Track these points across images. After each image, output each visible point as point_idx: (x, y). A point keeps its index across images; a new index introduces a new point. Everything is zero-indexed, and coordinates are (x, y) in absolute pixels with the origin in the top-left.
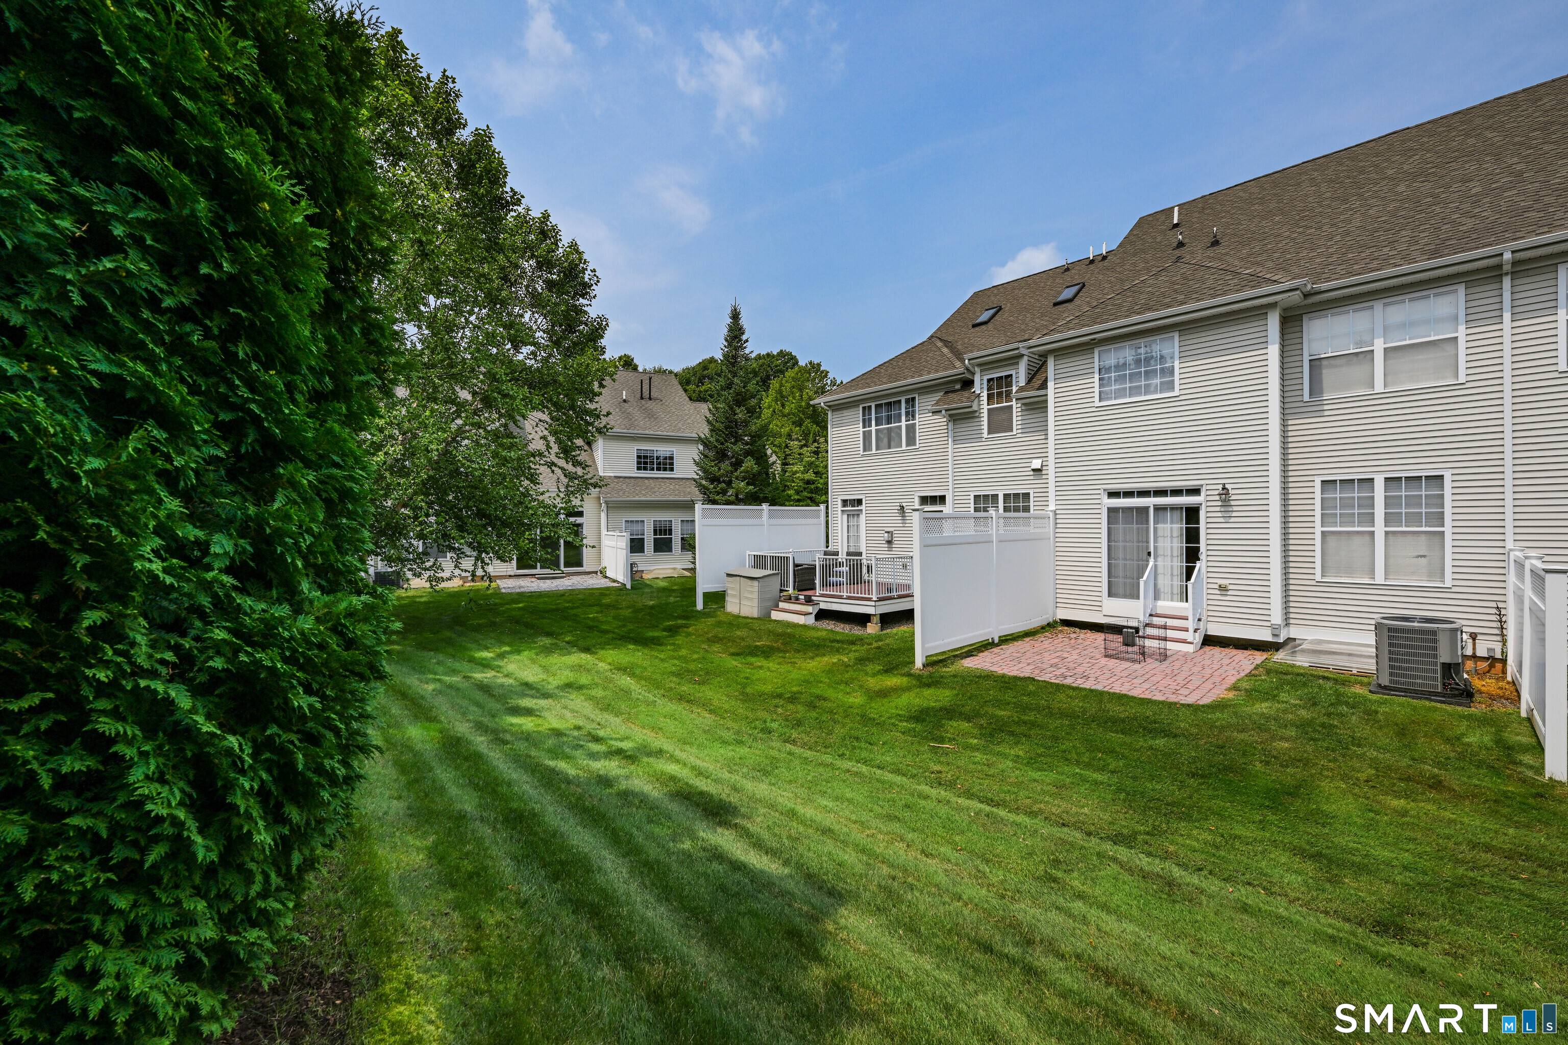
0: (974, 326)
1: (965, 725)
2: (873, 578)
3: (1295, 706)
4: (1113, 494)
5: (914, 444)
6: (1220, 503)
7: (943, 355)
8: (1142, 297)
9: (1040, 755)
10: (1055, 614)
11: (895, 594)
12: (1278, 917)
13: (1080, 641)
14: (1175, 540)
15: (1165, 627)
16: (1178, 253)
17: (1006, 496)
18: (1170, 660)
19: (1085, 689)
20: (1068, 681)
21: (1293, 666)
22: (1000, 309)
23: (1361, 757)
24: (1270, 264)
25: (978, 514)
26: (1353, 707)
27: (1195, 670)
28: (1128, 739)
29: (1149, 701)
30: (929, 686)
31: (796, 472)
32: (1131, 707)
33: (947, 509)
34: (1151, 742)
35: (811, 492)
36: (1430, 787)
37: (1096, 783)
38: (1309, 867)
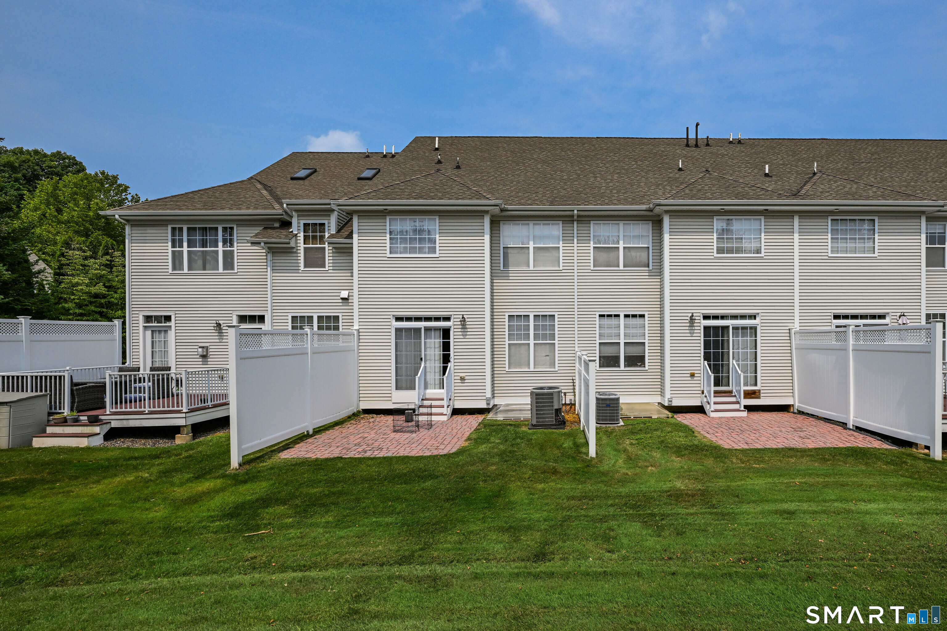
0: (293, 179)
1: (280, 509)
2: (183, 390)
3: (498, 443)
4: (399, 319)
5: (233, 269)
6: (460, 327)
7: (262, 196)
8: (417, 188)
9: (345, 516)
10: (358, 406)
11: (210, 404)
12: (493, 574)
13: (377, 423)
14: (437, 350)
15: (431, 407)
16: (438, 166)
17: (320, 318)
18: (434, 427)
19: (380, 458)
20: (368, 454)
21: (496, 421)
22: (315, 171)
23: (526, 466)
24: (485, 188)
25: (295, 331)
26: (522, 439)
27: (448, 431)
28: (408, 487)
29: (422, 457)
30: (245, 482)
31: (77, 284)
32: (410, 464)
33: (266, 327)
34: (423, 485)
35: (101, 306)
36: (553, 473)
37: (387, 525)
38: (506, 537)
